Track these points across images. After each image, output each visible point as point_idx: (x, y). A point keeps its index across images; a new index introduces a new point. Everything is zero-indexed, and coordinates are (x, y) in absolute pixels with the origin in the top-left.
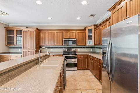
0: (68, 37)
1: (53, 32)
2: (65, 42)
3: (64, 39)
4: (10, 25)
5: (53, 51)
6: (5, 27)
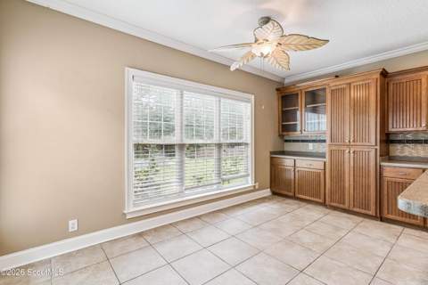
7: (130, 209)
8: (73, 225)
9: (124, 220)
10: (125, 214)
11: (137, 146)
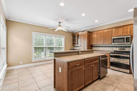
0: (119, 34)
1: (102, 31)
2: (114, 40)
3: (113, 38)
4: (75, 32)
5: (103, 50)
6: (72, 34)
7: (33, 60)
8: (21, 63)
9: (32, 62)
10: (32, 61)
11: (35, 48)
